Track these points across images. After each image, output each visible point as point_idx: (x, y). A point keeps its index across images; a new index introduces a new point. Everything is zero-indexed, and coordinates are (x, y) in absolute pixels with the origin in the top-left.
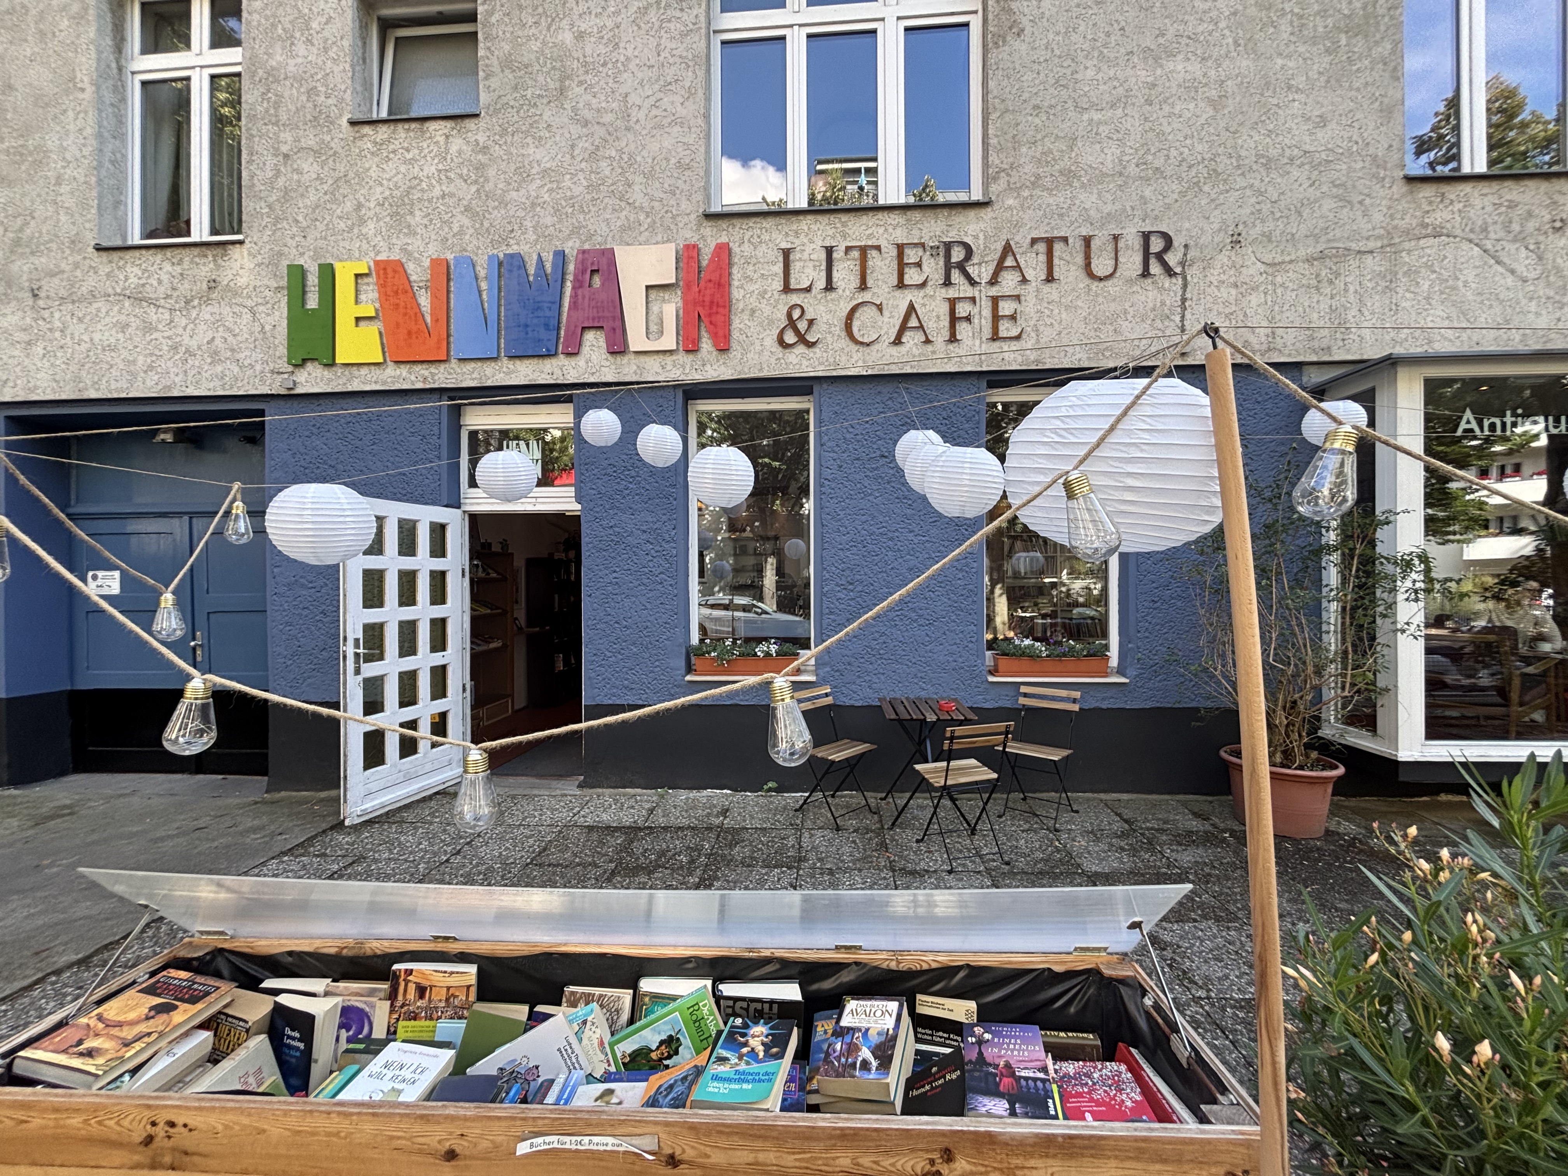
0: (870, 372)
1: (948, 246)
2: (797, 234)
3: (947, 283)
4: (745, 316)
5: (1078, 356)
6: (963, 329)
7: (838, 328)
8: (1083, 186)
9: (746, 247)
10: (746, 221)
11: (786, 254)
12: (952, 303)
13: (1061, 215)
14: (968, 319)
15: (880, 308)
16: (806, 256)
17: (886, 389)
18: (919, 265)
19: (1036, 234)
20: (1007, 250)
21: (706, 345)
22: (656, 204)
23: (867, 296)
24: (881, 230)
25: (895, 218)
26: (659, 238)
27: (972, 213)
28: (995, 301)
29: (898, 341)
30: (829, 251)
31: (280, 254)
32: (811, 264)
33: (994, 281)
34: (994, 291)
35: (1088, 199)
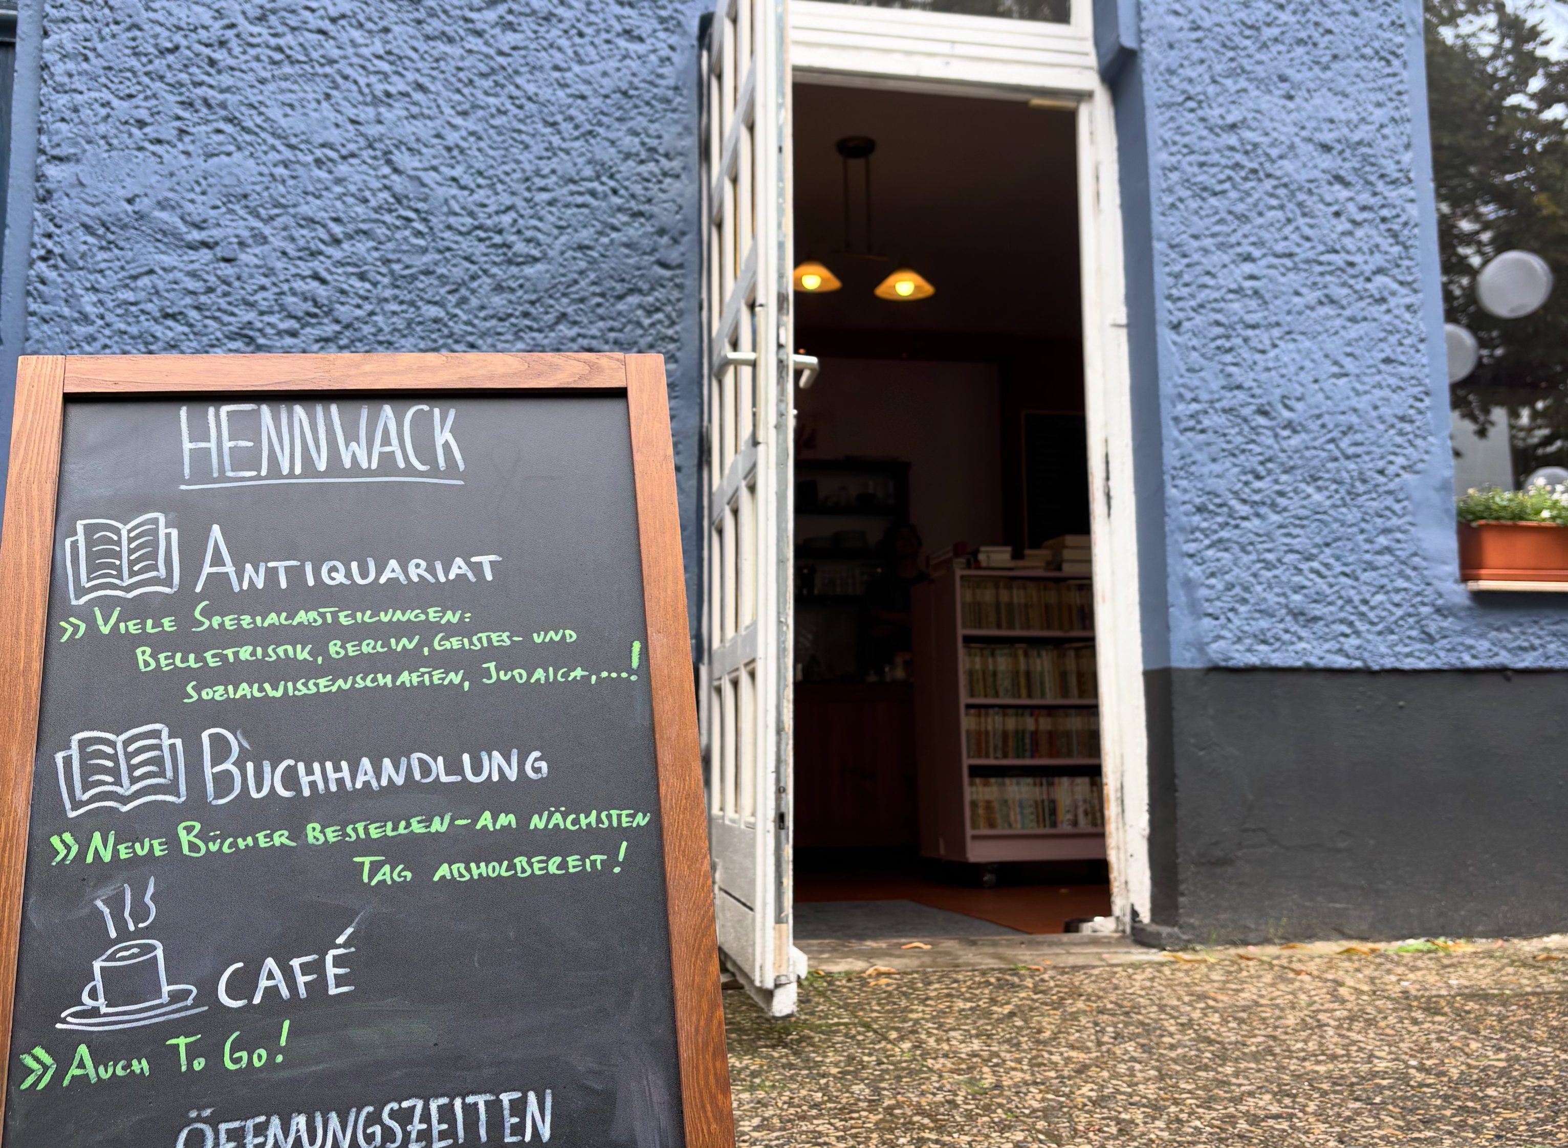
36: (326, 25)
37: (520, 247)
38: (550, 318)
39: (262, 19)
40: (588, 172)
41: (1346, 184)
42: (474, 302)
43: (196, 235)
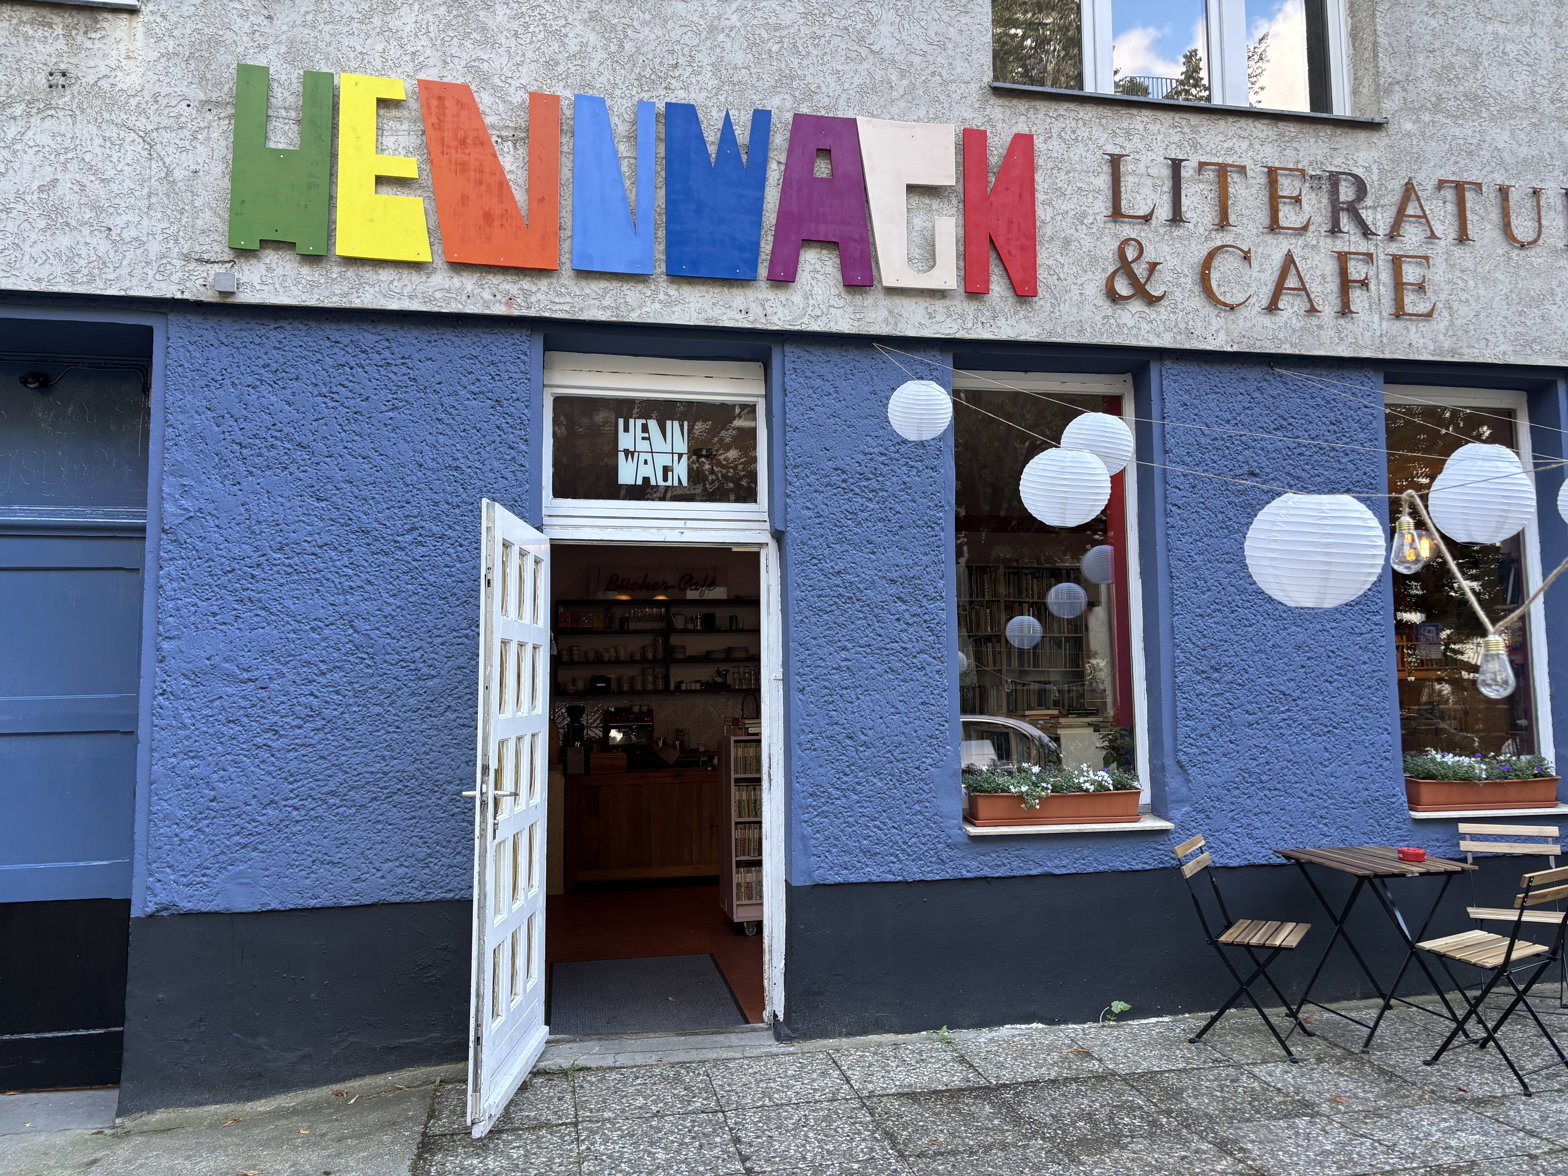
0: (1235, 348)
1: (1334, 179)
2: (1128, 134)
3: (1335, 230)
4: (1056, 247)
5: (1502, 348)
6: (1357, 297)
7: (1190, 281)
8: (1493, 118)
9: (1056, 145)
10: (1054, 106)
11: (1115, 161)
12: (1343, 258)
13: (1470, 153)
14: (1364, 284)
15: (1246, 257)
16: (1142, 166)
17: (1254, 375)
18: (1297, 200)
19: (1441, 174)
20: (1409, 191)
21: (998, 286)
22: (917, 60)
23: (1227, 238)
24: (1245, 145)
25: (1262, 129)
26: (922, 112)
27: (1362, 136)
28: (1397, 262)
29: (1272, 307)
30: (1176, 165)
32: (1149, 182)
33: (1393, 235)
34: (1394, 248)
35: (1500, 136)
36: (317, 550)
37: (425, 670)
38: (441, 709)
39: (281, 549)
40: (464, 624)
41: (904, 602)
42: (399, 703)
43: (246, 675)
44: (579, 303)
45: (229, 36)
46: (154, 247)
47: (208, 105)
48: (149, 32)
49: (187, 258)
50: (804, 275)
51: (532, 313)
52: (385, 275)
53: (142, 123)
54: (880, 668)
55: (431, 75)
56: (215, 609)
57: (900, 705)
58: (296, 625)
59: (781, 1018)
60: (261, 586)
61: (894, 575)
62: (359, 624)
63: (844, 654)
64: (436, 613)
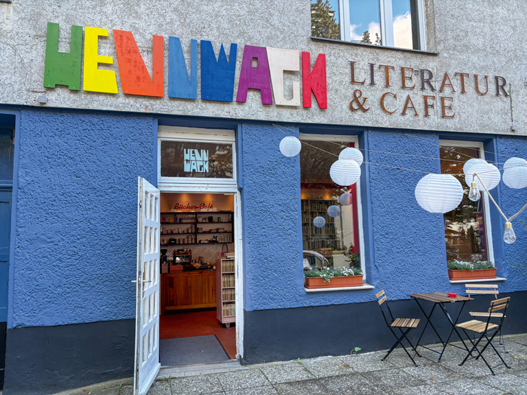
0: (392, 127)
1: (422, 72)
2: (356, 55)
3: (423, 89)
4: (333, 92)
5: (476, 128)
6: (430, 110)
7: (377, 104)
8: (472, 53)
9: (332, 57)
10: (332, 45)
11: (352, 64)
12: (425, 98)
13: (465, 64)
14: (432, 106)
15: (395, 97)
16: (361, 66)
17: (398, 135)
18: (411, 78)
19: (456, 71)
20: (446, 76)
21: (314, 105)
22: (286, 28)
23: (389, 90)
24: (394, 60)
25: (399, 55)
26: (288, 46)
27: (431, 58)
28: (442, 99)
29: (403, 113)
30: (372, 66)
31: (40, 14)
32: (363, 71)
33: (441, 91)
34: (441, 95)
35: (474, 58)
36: (77, 195)
37: (116, 237)
38: (122, 251)
39: (63, 195)
40: (130, 221)
41: (284, 212)
42: (107, 249)
43: (50, 240)
44: (170, 108)
45: (45, 13)
46: (16, 87)
47: (37, 36)
48: (15, 10)
49: (28, 90)
50: (249, 100)
51: (154, 112)
52: (101, 98)
53: (12, 42)
54: (276, 235)
55: (118, 28)
56: (38, 216)
57: (283, 248)
58: (69, 222)
59: (242, 357)
60: (56, 208)
61: (280, 203)
62: (92, 221)
63: (263, 230)
64: (120, 217)
